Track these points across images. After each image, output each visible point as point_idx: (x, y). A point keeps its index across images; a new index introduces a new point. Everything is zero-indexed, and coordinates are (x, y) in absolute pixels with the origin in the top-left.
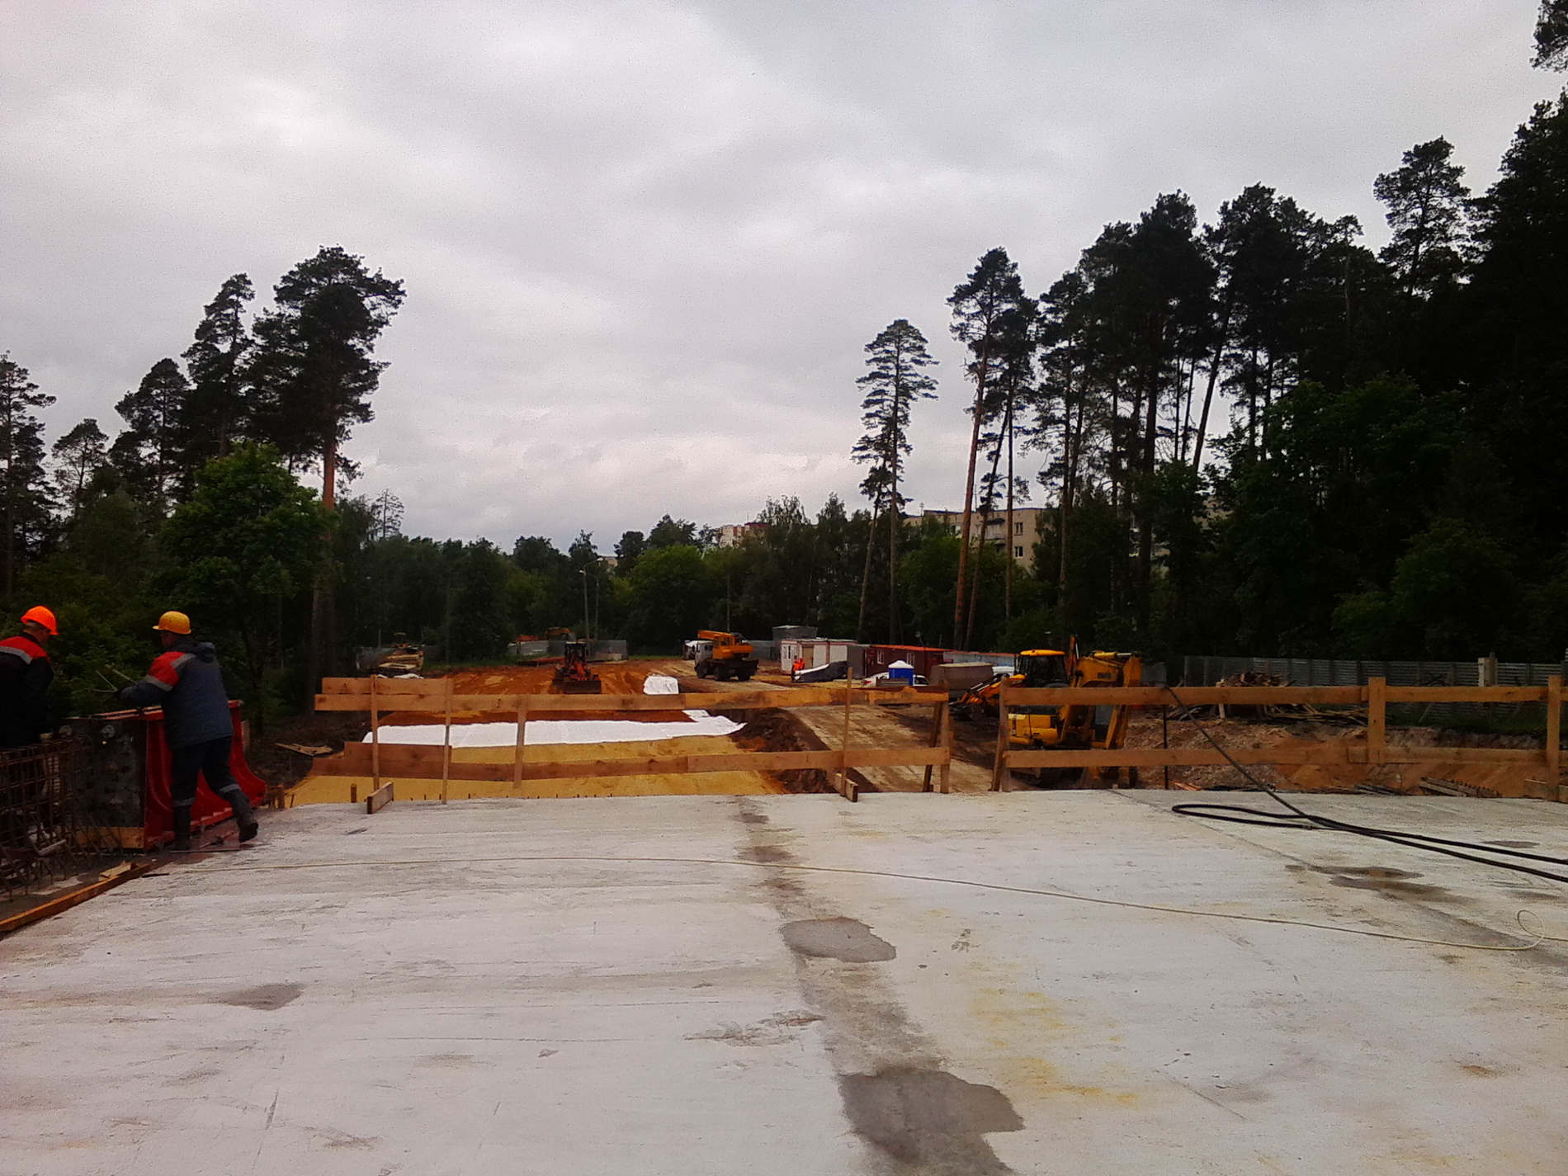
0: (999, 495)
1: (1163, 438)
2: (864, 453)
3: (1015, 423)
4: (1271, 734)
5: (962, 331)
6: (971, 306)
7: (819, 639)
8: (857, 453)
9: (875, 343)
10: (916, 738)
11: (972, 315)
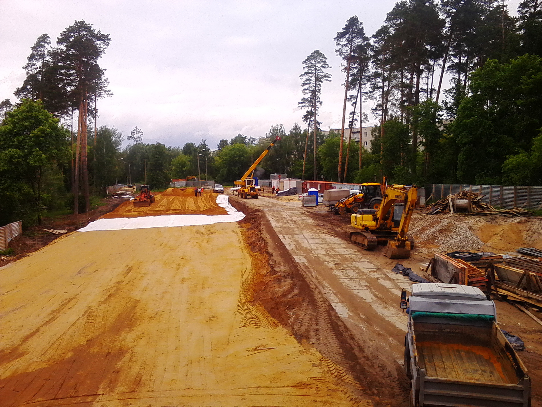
0: (356, 120)
1: (423, 93)
2: (303, 105)
3: (362, 91)
4: (476, 221)
5: (340, 52)
6: (343, 41)
7: (287, 179)
8: (301, 105)
9: (306, 60)
10: (314, 224)
11: (344, 45)
